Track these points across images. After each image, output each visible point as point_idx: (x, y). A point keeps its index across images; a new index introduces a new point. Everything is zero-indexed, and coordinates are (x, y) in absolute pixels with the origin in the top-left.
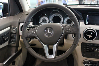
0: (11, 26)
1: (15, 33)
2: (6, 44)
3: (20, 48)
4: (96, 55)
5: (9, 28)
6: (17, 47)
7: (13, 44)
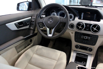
0: (31, 17)
1: (34, 21)
2: (28, 27)
3: (36, 32)
4: (84, 41)
5: (30, 18)
6: (34, 30)
7: (32, 28)
